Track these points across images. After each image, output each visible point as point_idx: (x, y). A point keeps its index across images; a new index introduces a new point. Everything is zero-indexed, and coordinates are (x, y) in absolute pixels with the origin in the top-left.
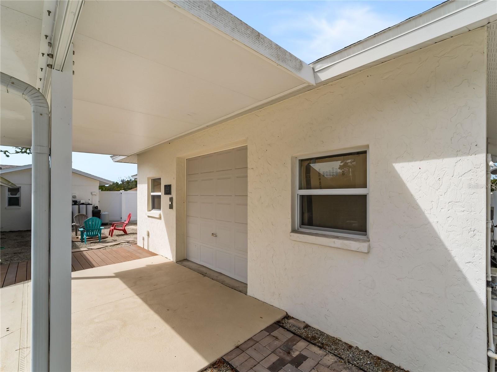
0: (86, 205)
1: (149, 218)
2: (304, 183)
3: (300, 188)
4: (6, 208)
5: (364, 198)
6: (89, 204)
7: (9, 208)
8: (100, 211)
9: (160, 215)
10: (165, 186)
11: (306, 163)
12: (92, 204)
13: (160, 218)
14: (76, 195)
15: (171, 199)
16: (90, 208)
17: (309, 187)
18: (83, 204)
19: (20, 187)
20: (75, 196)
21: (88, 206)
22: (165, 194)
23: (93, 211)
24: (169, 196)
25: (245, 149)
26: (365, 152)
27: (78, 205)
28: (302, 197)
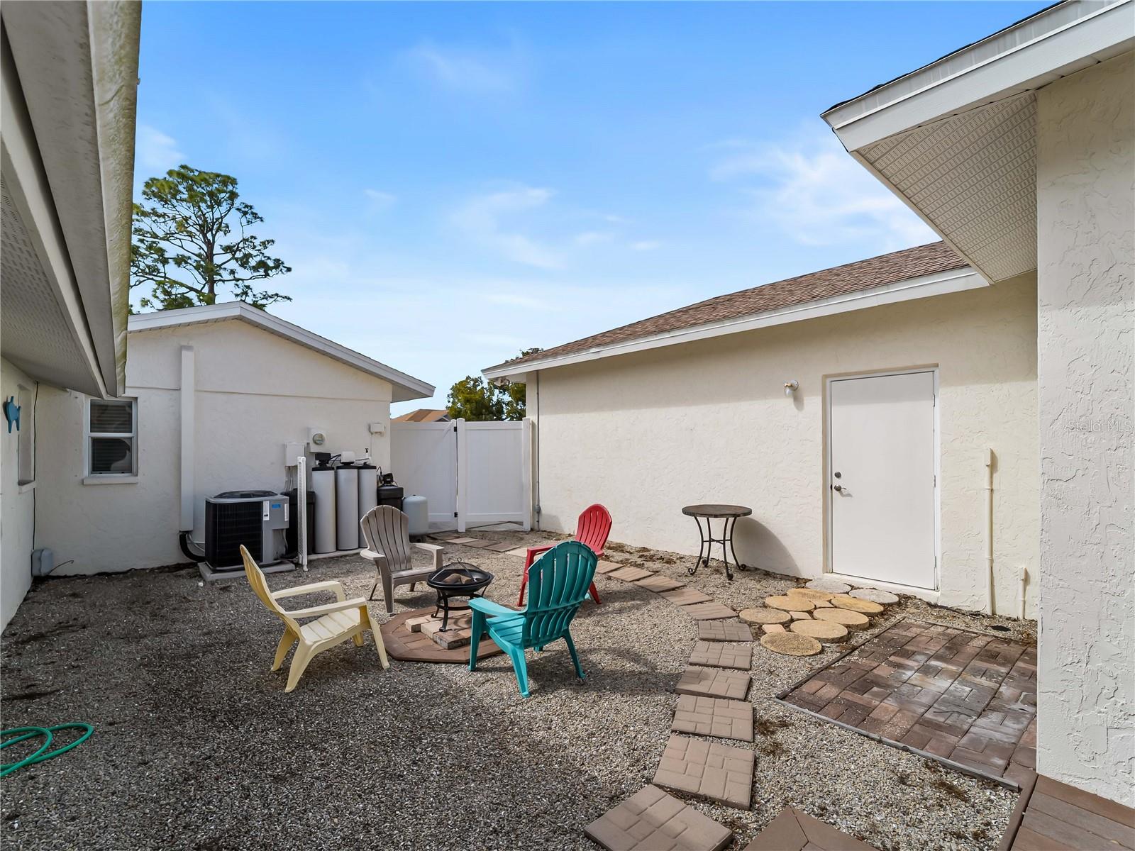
0: (359, 468)
4: (83, 481)
6: (366, 466)
7: (96, 481)
8: (401, 490)
12: (374, 467)
14: (324, 435)
16: (370, 479)
18: (347, 465)
19: (136, 399)
20: (321, 436)
21: (365, 472)
23: (378, 491)
27: (332, 468)
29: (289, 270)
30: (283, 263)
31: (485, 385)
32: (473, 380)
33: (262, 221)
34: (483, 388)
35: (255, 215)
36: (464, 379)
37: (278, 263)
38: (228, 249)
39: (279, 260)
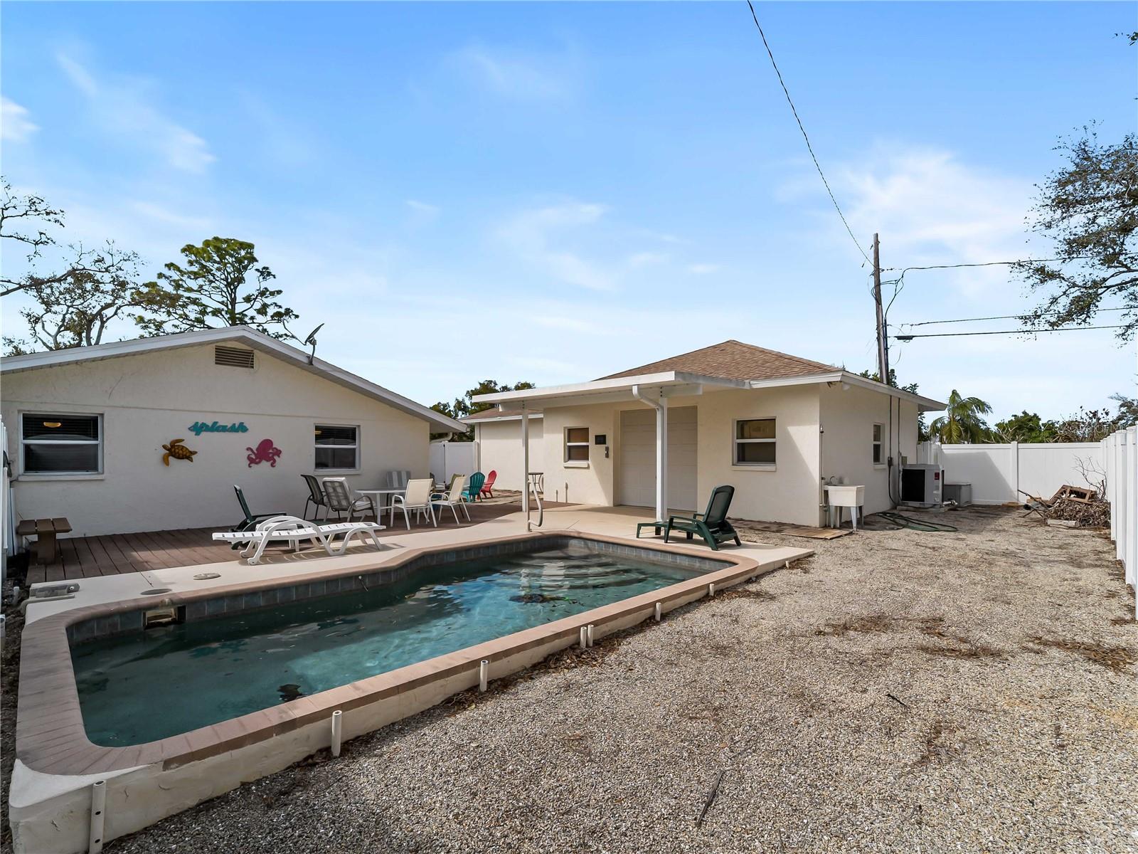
1: (567, 470)
2: (740, 436)
3: (737, 439)
5: (774, 444)
9: (589, 465)
10: (596, 437)
11: (741, 423)
13: (588, 468)
15: (607, 449)
17: (743, 437)
22: (596, 444)
24: (604, 446)
25: (695, 408)
26: (775, 420)
28: (738, 444)
29: (297, 316)
30: (292, 311)
31: (452, 408)
32: (443, 405)
33: (275, 278)
34: (450, 411)
35: (269, 274)
36: (436, 403)
37: (288, 312)
38: (248, 299)
39: (289, 309)
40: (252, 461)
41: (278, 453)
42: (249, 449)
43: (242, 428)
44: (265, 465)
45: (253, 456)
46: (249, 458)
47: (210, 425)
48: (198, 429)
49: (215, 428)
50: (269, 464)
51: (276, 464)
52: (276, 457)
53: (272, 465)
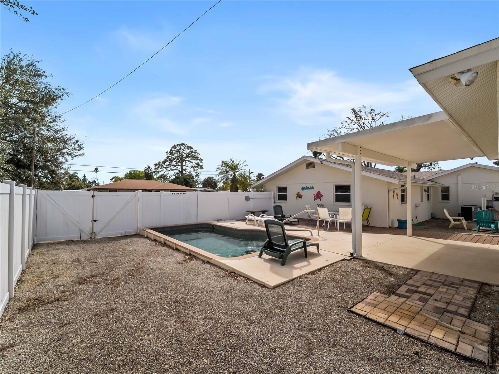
4: (440, 202)
19: (449, 186)
20: (497, 192)
40: (315, 199)
41: (322, 196)
42: (314, 195)
43: (312, 188)
44: (318, 200)
45: (315, 197)
46: (314, 198)
47: (305, 187)
48: (303, 189)
49: (307, 188)
50: (319, 200)
51: (321, 200)
52: (321, 197)
53: (320, 200)
